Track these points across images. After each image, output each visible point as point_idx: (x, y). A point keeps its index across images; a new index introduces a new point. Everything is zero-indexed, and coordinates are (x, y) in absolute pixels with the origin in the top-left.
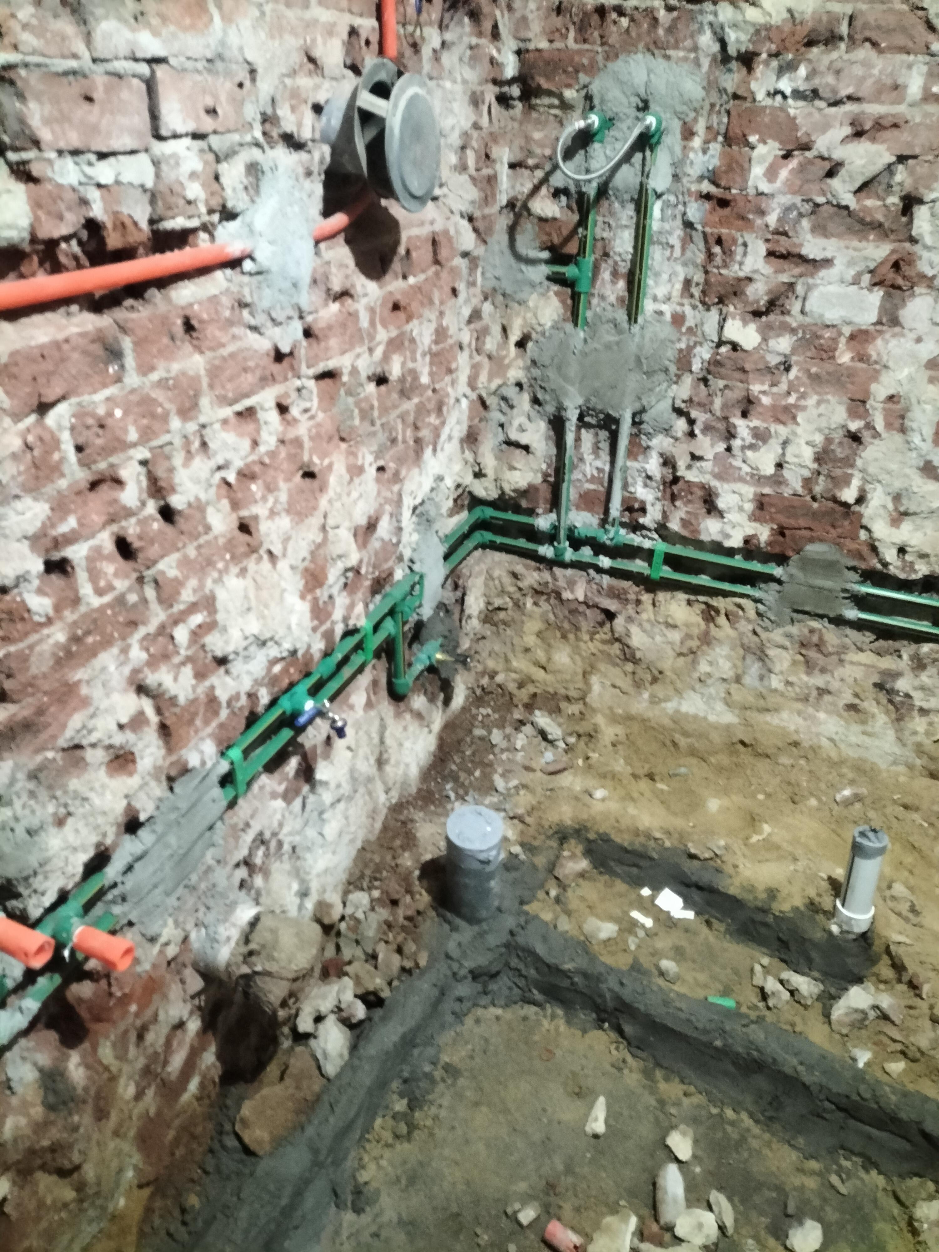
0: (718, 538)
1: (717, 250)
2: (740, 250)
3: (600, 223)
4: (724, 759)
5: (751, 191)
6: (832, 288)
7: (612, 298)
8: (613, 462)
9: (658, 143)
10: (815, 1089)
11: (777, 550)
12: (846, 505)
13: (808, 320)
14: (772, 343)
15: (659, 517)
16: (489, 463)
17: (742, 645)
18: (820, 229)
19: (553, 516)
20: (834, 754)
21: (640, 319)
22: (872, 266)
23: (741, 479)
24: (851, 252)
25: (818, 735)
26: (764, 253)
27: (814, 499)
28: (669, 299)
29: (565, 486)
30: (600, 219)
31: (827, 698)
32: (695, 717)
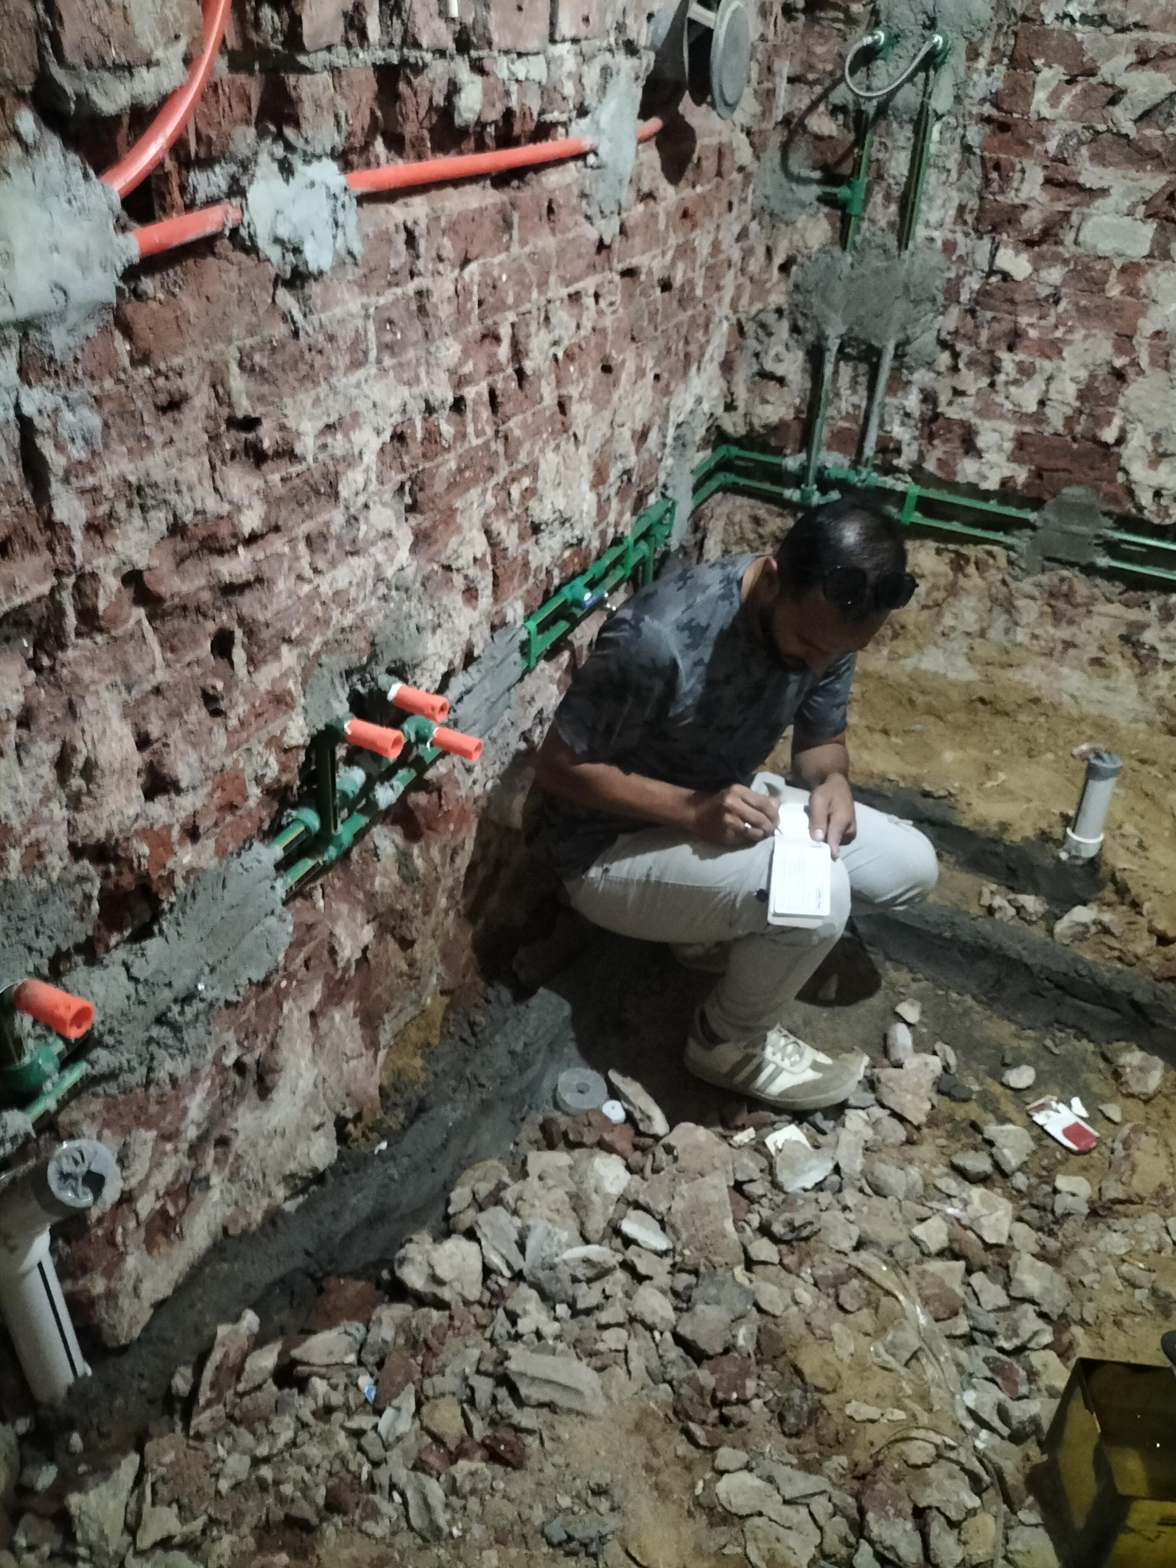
0: (973, 479)
1: (994, 175)
2: (1017, 176)
3: (876, 145)
4: (962, 718)
5: (1033, 116)
6: (1106, 219)
7: (883, 223)
8: (871, 399)
9: (943, 62)
10: (1036, 970)
11: (1034, 494)
12: (1106, 445)
13: (1081, 250)
14: (1043, 274)
15: (914, 457)
16: (742, 394)
17: (990, 596)
18: (1098, 158)
19: (803, 456)
20: (1075, 712)
21: (911, 245)
22: (1148, 196)
23: (1002, 417)
24: (1129, 183)
25: (1060, 690)
26: (1041, 180)
27: (1074, 439)
28: (940, 225)
29: (819, 421)
30: (876, 139)
31: (1072, 652)
32: (935, 674)
